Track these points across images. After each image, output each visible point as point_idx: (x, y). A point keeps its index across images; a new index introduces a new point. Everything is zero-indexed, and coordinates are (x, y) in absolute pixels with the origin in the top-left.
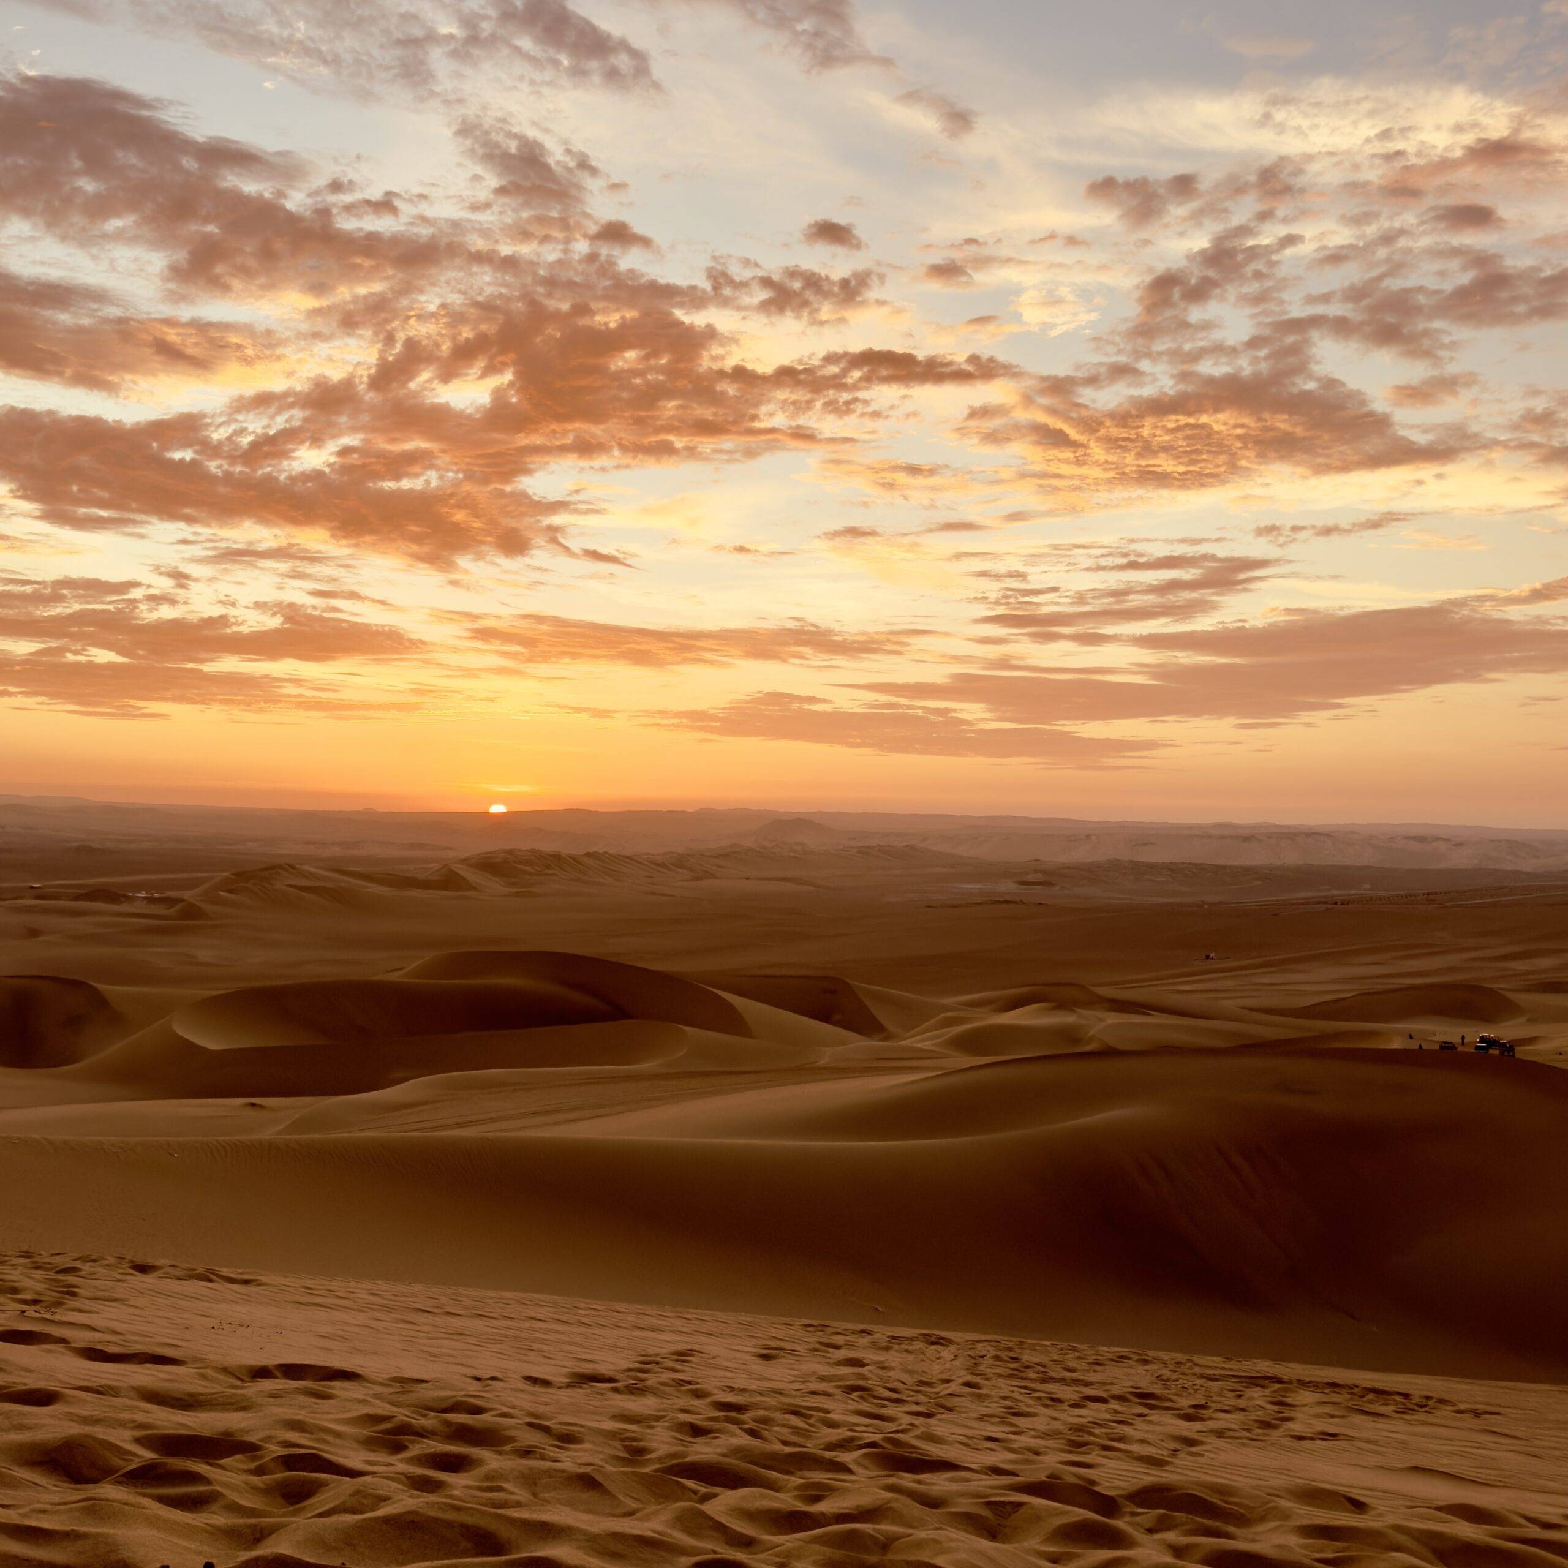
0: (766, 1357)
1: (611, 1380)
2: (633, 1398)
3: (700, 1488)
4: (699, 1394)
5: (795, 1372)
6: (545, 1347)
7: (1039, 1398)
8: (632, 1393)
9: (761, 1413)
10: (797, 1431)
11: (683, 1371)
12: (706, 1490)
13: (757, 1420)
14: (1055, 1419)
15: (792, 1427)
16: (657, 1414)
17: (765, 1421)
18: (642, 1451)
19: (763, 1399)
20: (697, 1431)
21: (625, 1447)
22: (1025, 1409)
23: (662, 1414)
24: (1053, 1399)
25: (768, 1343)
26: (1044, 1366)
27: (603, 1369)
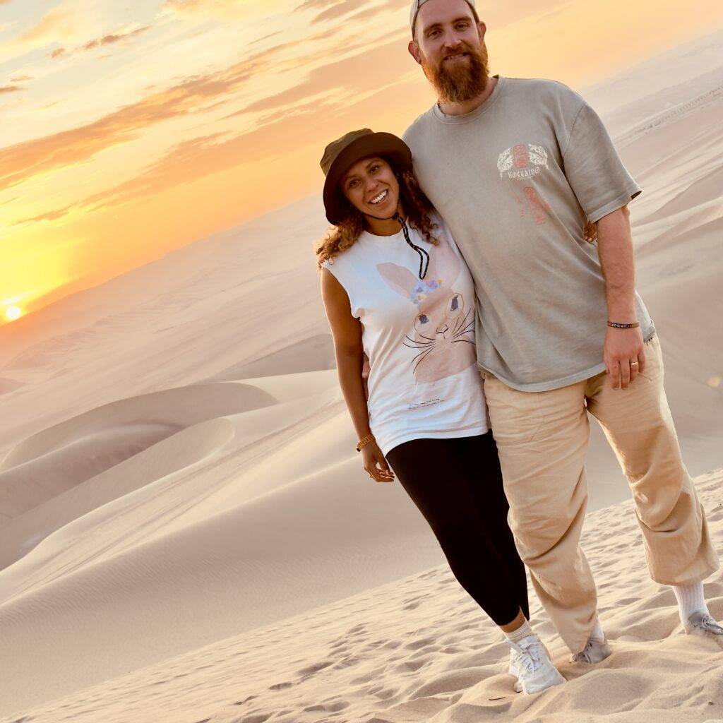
0: (412, 607)
1: (327, 665)
2: (353, 667)
3: (448, 696)
4: (394, 646)
5: (441, 606)
6: (263, 667)
7: (611, 550)
8: (349, 665)
9: (445, 638)
10: (476, 637)
11: (368, 639)
12: (453, 695)
13: (446, 643)
14: (632, 557)
15: (473, 636)
16: (378, 668)
17: (451, 641)
18: (390, 693)
19: (437, 629)
20: (414, 666)
21: (377, 695)
22: (609, 560)
23: (382, 667)
24: (620, 547)
25: (406, 598)
26: (597, 530)
27: (315, 661)
